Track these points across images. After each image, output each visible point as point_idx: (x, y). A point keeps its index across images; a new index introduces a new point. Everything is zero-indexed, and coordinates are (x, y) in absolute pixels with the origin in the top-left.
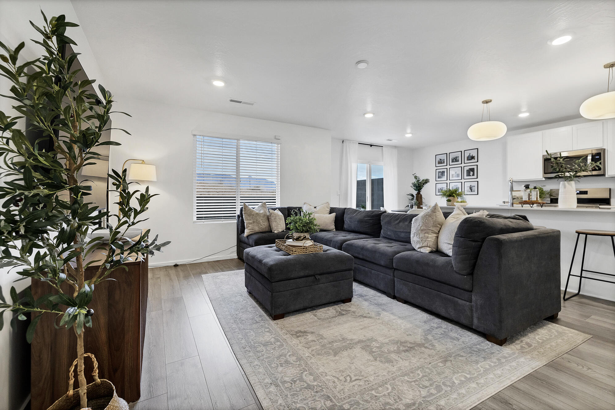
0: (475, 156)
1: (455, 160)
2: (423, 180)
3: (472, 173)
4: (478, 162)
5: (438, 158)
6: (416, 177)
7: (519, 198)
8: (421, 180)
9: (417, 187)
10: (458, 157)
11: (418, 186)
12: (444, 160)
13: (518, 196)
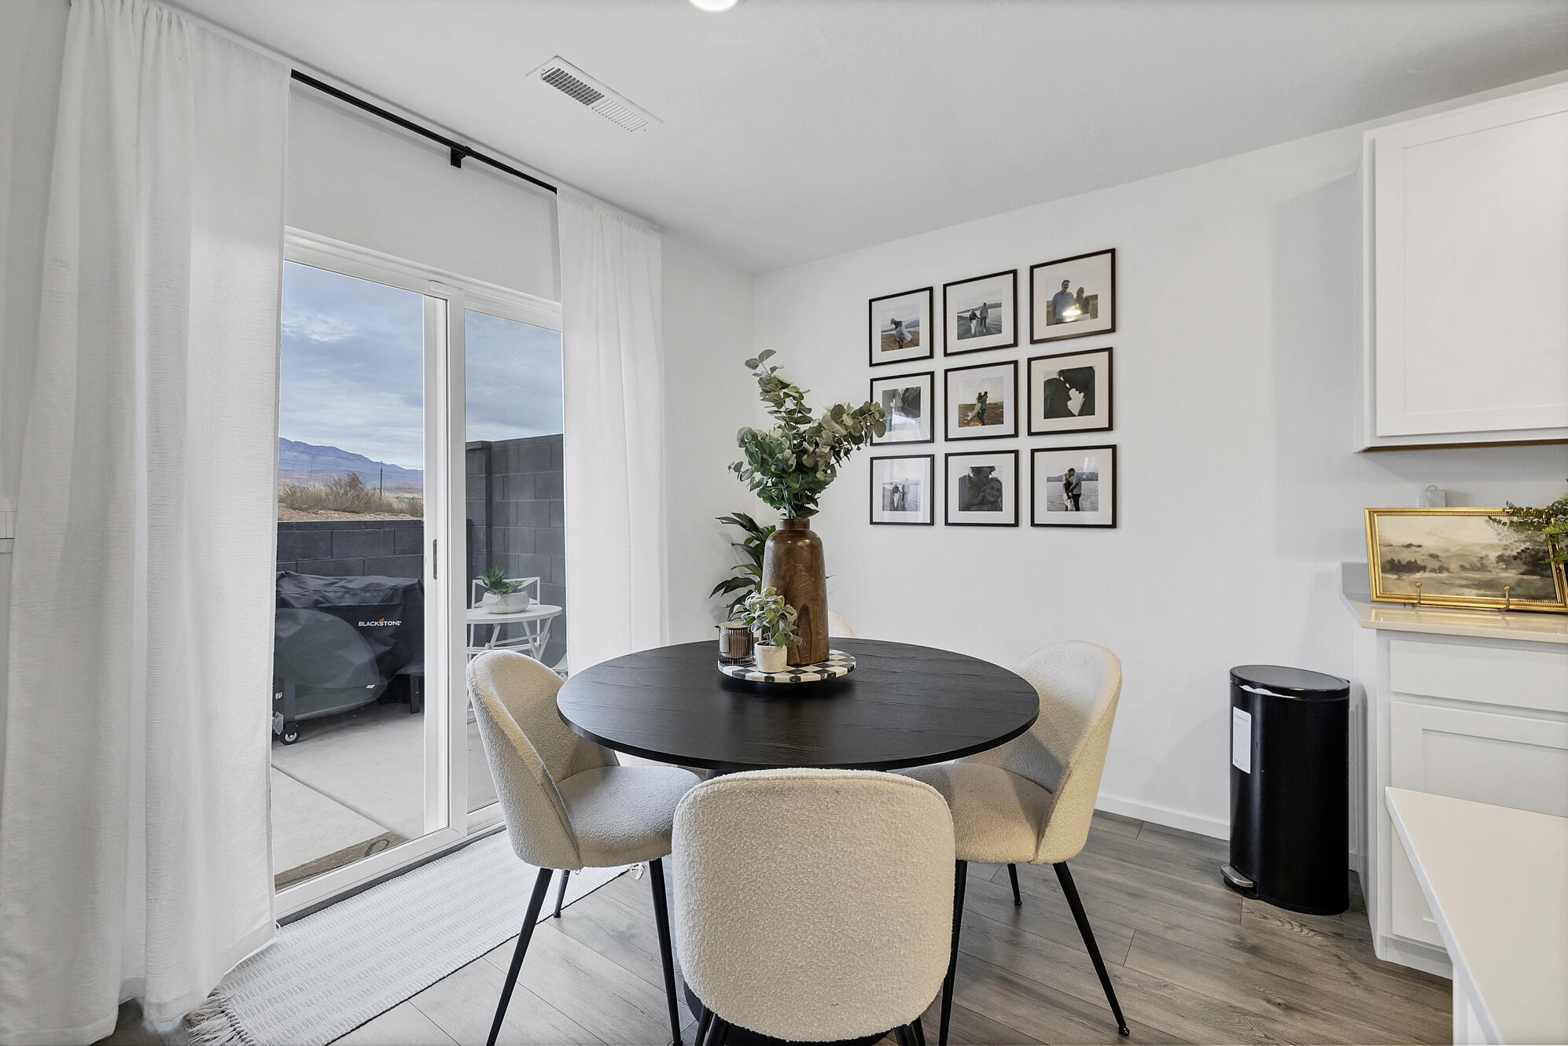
0: (1095, 297)
1: (979, 322)
2: (837, 412)
3: (1076, 399)
4: (1113, 330)
5: (885, 314)
6: (775, 388)
7: (1454, 566)
8: (819, 412)
9: (781, 474)
10: (999, 305)
11: (793, 461)
12: (916, 324)
13: (1431, 544)
